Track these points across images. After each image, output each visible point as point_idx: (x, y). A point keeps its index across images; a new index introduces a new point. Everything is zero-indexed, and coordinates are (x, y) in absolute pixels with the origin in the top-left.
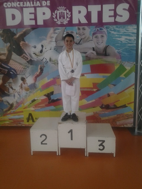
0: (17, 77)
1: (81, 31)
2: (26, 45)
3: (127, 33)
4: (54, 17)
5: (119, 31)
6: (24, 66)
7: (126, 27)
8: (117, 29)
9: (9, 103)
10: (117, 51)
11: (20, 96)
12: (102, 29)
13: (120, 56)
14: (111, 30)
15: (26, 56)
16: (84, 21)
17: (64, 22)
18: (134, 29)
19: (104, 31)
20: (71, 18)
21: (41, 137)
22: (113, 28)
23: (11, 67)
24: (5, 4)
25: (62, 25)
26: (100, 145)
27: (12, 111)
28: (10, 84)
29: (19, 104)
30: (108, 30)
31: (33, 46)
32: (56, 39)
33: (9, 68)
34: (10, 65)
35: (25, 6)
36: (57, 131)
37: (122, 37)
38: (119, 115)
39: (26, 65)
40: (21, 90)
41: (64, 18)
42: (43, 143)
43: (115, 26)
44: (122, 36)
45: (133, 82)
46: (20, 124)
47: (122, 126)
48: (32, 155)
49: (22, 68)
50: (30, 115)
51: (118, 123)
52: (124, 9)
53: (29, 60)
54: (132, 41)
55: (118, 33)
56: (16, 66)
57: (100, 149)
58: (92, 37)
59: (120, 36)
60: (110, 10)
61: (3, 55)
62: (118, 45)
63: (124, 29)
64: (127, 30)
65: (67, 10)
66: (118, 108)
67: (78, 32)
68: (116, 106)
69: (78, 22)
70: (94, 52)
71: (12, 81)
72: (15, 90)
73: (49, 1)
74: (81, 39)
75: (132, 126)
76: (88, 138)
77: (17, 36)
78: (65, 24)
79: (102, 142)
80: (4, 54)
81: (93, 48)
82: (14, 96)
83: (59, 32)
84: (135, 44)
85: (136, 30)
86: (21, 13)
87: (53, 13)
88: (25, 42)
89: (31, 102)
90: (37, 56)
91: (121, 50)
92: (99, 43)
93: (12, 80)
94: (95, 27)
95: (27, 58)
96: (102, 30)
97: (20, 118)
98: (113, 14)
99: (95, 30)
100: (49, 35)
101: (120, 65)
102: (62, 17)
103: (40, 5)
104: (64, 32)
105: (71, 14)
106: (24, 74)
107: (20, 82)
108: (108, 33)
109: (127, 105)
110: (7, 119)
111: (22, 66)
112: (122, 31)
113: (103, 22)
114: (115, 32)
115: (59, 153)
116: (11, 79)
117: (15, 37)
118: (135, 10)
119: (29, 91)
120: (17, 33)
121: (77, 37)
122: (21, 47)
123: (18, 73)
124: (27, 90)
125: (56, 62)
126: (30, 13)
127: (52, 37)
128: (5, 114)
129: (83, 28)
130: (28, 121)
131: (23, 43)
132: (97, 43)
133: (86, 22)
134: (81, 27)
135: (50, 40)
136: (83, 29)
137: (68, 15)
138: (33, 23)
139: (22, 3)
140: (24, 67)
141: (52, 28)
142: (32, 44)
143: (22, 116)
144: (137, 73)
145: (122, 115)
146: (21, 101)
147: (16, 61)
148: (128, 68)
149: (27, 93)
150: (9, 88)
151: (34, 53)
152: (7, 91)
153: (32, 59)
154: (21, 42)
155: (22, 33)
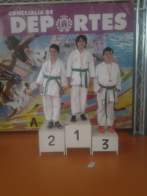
0: (21, 82)
2: (30, 52)
3: (125, 40)
4: (57, 25)
5: (117, 38)
8: (116, 36)
9: (13, 108)
10: (116, 56)
11: (24, 101)
12: (102, 37)
13: (119, 61)
15: (30, 62)
16: (85, 29)
17: (66, 30)
18: (132, 36)
19: (104, 39)
20: (73, 26)
21: (49, 138)
23: (15, 73)
24: (10, 12)
25: (64, 33)
26: (104, 144)
27: (16, 116)
28: (13, 89)
29: (22, 109)
30: (108, 37)
31: (37, 52)
33: (13, 74)
34: (14, 72)
35: (29, 14)
36: (64, 132)
38: (118, 117)
39: (30, 71)
40: (25, 95)
41: (66, 26)
42: (51, 144)
43: (113, 34)
44: (121, 43)
45: (131, 86)
46: (23, 128)
47: (122, 128)
48: (40, 156)
49: (26, 74)
50: (34, 119)
51: (117, 125)
52: (122, 18)
53: (33, 66)
54: (130, 47)
55: (117, 40)
56: (20, 72)
57: (104, 148)
58: (92, 44)
59: (119, 43)
60: (109, 19)
61: (7, 62)
63: (122, 36)
65: (69, 18)
66: (118, 110)
68: (116, 108)
69: (79, 31)
71: (16, 87)
72: (19, 95)
73: (52, 10)
75: (131, 127)
76: (92, 138)
77: (22, 43)
78: (67, 32)
79: (106, 141)
80: (9, 60)
81: (94, 54)
82: (18, 101)
83: (61, 39)
85: (133, 37)
86: (25, 21)
87: (56, 22)
88: (29, 48)
89: (35, 107)
90: (40, 63)
91: (120, 56)
92: (99, 50)
93: (16, 86)
95: (30, 64)
97: (23, 123)
99: (96, 37)
100: (52, 42)
102: (64, 26)
103: (43, 14)
105: (73, 22)
106: (28, 80)
107: (24, 87)
108: (107, 40)
109: (125, 108)
110: (11, 124)
111: (26, 72)
113: (103, 30)
114: (114, 39)
116: (15, 84)
118: (131, 18)
119: (32, 96)
120: (21, 40)
122: (25, 54)
124: (30, 95)
126: (34, 22)
128: (9, 119)
130: (31, 126)
131: (27, 50)
132: (97, 49)
133: (87, 30)
137: (70, 23)
138: (37, 30)
139: (27, 11)
140: (27, 73)
141: (55, 35)
143: (26, 121)
144: (135, 77)
145: (121, 117)
146: (25, 106)
147: (21, 67)
148: (126, 73)
149: (30, 98)
150: (13, 93)
151: (38, 60)
152: (11, 97)
153: (35, 65)
154: (26, 49)
155: (26, 40)
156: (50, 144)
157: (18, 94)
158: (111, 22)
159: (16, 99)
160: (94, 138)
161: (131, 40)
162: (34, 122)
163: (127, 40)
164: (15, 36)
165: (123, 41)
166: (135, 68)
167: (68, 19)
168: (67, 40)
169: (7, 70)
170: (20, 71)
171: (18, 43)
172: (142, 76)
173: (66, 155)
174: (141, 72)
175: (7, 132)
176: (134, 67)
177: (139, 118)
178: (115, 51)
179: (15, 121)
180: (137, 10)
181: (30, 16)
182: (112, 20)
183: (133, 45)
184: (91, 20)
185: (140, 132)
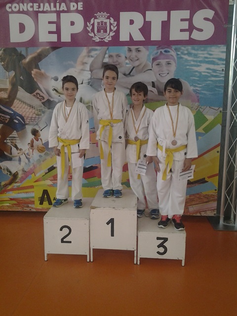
0: (25, 128)
1: (134, 53)
2: (42, 76)
3: (210, 58)
4: (89, 29)
5: (196, 56)
6: (37, 110)
7: (209, 49)
8: (193, 52)
9: (10, 172)
10: (192, 88)
11: (29, 161)
12: (169, 52)
14: (182, 53)
15: (41, 94)
16: (138, 37)
17: (105, 38)
18: (223, 52)
19: (172, 55)
20: (117, 32)
21: (61, 229)
22: (187, 50)
23: (16, 111)
24: (9, 5)
25: (102, 43)
26: (159, 246)
27: (15, 185)
29: (26, 174)
30: (179, 53)
32: (91, 66)
33: (12, 112)
34: (14, 109)
35: (41, 9)
36: (88, 221)
37: (201, 66)
38: (194, 195)
39: (41, 108)
40: (31, 150)
41: (105, 31)
42: (64, 240)
43: (189, 47)
44: (202, 64)
45: (219, 141)
46: (28, 207)
47: (198, 215)
48: (46, 260)
49: (34, 113)
50: (45, 192)
51: (191, 209)
52: (206, 19)
54: (218, 72)
55: (195, 59)
56: (24, 110)
57: (158, 253)
58: (151, 64)
59: (199, 64)
60: (182, 20)
61: (3, 92)
62: (194, 79)
65: (111, 18)
67: (128, 55)
69: (128, 40)
71: (16, 136)
72: (21, 150)
73: (82, 3)
74: (132, 67)
75: (215, 214)
76: (139, 234)
77: (27, 60)
78: (107, 41)
79: (162, 241)
80: (5, 90)
81: (153, 83)
82: (20, 160)
85: (225, 54)
86: (34, 22)
87: (88, 23)
88: (40, 69)
89: (47, 171)
90: (59, 95)
92: (163, 75)
93: (16, 133)
94: (157, 48)
95: (42, 96)
97: (27, 198)
98: (187, 27)
99: (157, 53)
100: (80, 59)
101: (197, 112)
102: (102, 30)
103: (66, 9)
104: (105, 55)
105: (118, 25)
106: (37, 124)
108: (177, 58)
109: (207, 179)
110: (7, 200)
111: (34, 110)
112: (201, 55)
113: (170, 39)
115: (90, 258)
116: (15, 131)
117: (23, 61)
118: (223, 20)
119: (44, 153)
120: (27, 55)
121: (127, 64)
122: (33, 78)
123: (28, 122)
124: (41, 150)
125: (90, 104)
126: (50, 23)
127: (84, 64)
129: (137, 49)
130: (41, 203)
131: (36, 72)
132: (159, 74)
133: (142, 39)
134: (133, 48)
135: (81, 67)
136: (136, 51)
137: (112, 26)
138: (54, 38)
139: (37, 4)
140: (36, 112)
141: (85, 47)
143: (32, 195)
144: (225, 126)
145: (198, 196)
146: (31, 169)
147: (25, 101)
148: (210, 118)
149: (40, 156)
150: (12, 146)
151: (55, 90)
153: (50, 98)
154: (34, 70)
155: (35, 54)
156: (62, 241)
157: (19, 148)
158: (186, 25)
159: (16, 156)
161: (220, 59)
162: (46, 197)
163: (214, 60)
164: (17, 48)
165: (206, 60)
166: (226, 110)
167: (109, 20)
168: (107, 56)
169: (1, 107)
170: (27, 108)
173: (92, 261)
177: (231, 200)
178: (191, 78)
179: (13, 195)
180: (233, 5)
181: (43, 12)
182: (187, 22)
183: (224, 69)
184: (151, 22)
185: (231, 224)
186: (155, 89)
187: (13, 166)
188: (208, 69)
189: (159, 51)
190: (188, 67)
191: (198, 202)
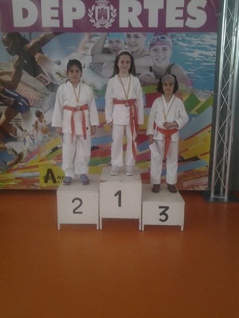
0: (29, 110)
1: (133, 39)
2: (45, 60)
3: (202, 45)
4: (90, 15)
5: (190, 42)
6: (41, 93)
7: (201, 36)
8: (187, 38)
9: (15, 152)
10: (186, 72)
11: (34, 142)
12: (165, 38)
15: (45, 78)
16: (137, 24)
17: (105, 24)
18: (214, 39)
19: (167, 42)
20: (117, 19)
21: (73, 202)
22: (182, 37)
23: (20, 94)
25: (102, 30)
26: (161, 214)
27: (20, 165)
28: (17, 121)
29: (31, 154)
30: (174, 40)
31: (56, 61)
32: (93, 51)
33: (17, 95)
34: (18, 92)
36: (98, 193)
38: (187, 171)
39: (45, 91)
40: (35, 132)
41: (106, 18)
42: (76, 211)
43: (184, 34)
44: (195, 50)
45: (210, 122)
46: (33, 185)
47: (192, 189)
48: (59, 229)
49: (38, 96)
50: (50, 171)
51: (185, 184)
52: (199, 8)
55: (189, 45)
56: (28, 93)
57: (160, 220)
58: (148, 50)
59: (192, 50)
60: (177, 8)
61: (7, 75)
64: (203, 41)
65: (111, 5)
66: (186, 161)
67: (127, 40)
68: (182, 158)
69: (128, 27)
70: (152, 74)
71: (21, 118)
72: (25, 131)
75: (206, 189)
76: (143, 204)
77: (31, 44)
78: (108, 28)
79: (164, 209)
80: (9, 73)
81: (151, 67)
82: (25, 141)
83: (97, 40)
84: (214, 62)
85: (216, 41)
86: (37, 7)
87: (89, 10)
88: (43, 53)
89: (51, 151)
92: (159, 60)
93: (21, 115)
94: (154, 34)
96: (164, 40)
97: (32, 177)
98: (181, 15)
99: (154, 39)
100: (81, 44)
101: (191, 95)
102: (102, 17)
104: (105, 41)
105: (118, 12)
106: (41, 107)
107: (35, 119)
108: (173, 44)
109: (199, 157)
110: (13, 178)
111: (38, 93)
112: (194, 42)
113: (166, 27)
115: (100, 227)
116: (20, 113)
117: (27, 45)
118: (215, 9)
119: (48, 134)
120: (31, 40)
123: (32, 105)
124: (45, 131)
126: (52, 8)
127: (85, 49)
128: (9, 169)
129: (135, 35)
130: (46, 181)
131: (40, 57)
132: (156, 60)
133: (141, 26)
134: (132, 34)
135: (83, 52)
136: (135, 37)
137: (112, 14)
138: (56, 24)
140: (40, 95)
141: (87, 33)
142: (55, 58)
143: (37, 174)
144: (216, 107)
145: (191, 172)
146: (36, 149)
147: (29, 84)
148: (203, 100)
149: (44, 137)
150: (17, 128)
151: (57, 73)
152: (13, 134)
153: (53, 82)
154: (38, 54)
155: (38, 39)
156: (74, 212)
157: (24, 129)
158: (180, 13)
159: (22, 137)
160: (145, 204)
161: (212, 46)
162: (50, 175)
163: (206, 46)
164: (20, 33)
165: (199, 46)
166: (217, 93)
167: (109, 7)
168: (107, 41)
169: (6, 90)
170: (28, 91)
171: (26, 44)
172: (228, 107)
174: (227, 100)
175: (6, 190)
176: (216, 91)
177: (221, 175)
178: (186, 63)
179: (19, 174)
182: (182, 11)
183: (215, 55)
184: (148, 9)
185: (221, 197)
186: (153, 73)
187: (18, 147)
188: (200, 55)
189: (156, 38)
190: (182, 53)
191: (191, 178)
